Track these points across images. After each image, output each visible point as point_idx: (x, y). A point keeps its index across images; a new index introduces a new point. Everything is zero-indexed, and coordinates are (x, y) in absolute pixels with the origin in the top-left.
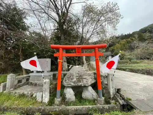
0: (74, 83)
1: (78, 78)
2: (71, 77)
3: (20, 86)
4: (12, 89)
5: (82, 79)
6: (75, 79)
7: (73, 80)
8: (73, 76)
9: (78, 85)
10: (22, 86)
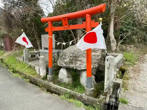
0: (65, 63)
1: (71, 58)
2: (63, 56)
3: (33, 60)
4: (27, 61)
5: (76, 60)
6: (68, 60)
7: (65, 61)
8: (65, 55)
9: (69, 67)
10: (35, 60)
